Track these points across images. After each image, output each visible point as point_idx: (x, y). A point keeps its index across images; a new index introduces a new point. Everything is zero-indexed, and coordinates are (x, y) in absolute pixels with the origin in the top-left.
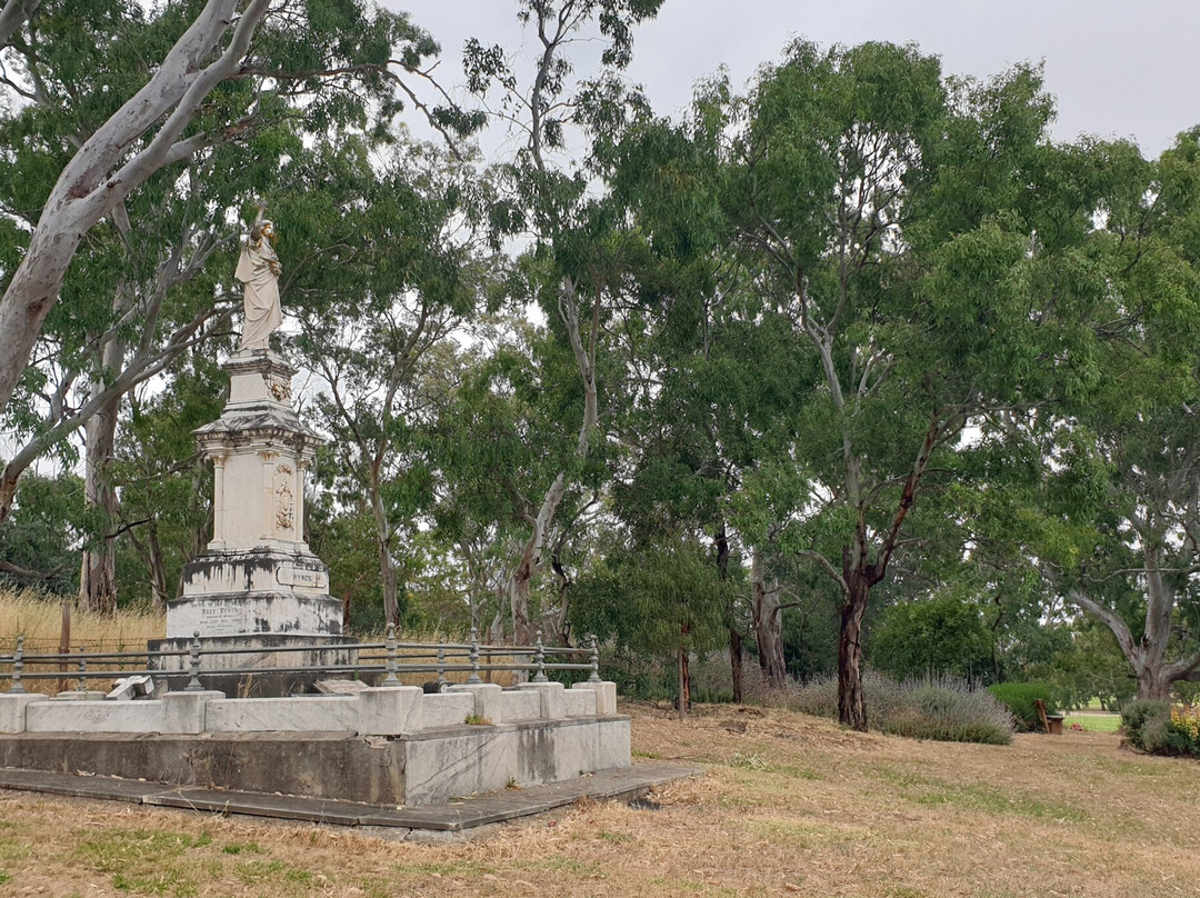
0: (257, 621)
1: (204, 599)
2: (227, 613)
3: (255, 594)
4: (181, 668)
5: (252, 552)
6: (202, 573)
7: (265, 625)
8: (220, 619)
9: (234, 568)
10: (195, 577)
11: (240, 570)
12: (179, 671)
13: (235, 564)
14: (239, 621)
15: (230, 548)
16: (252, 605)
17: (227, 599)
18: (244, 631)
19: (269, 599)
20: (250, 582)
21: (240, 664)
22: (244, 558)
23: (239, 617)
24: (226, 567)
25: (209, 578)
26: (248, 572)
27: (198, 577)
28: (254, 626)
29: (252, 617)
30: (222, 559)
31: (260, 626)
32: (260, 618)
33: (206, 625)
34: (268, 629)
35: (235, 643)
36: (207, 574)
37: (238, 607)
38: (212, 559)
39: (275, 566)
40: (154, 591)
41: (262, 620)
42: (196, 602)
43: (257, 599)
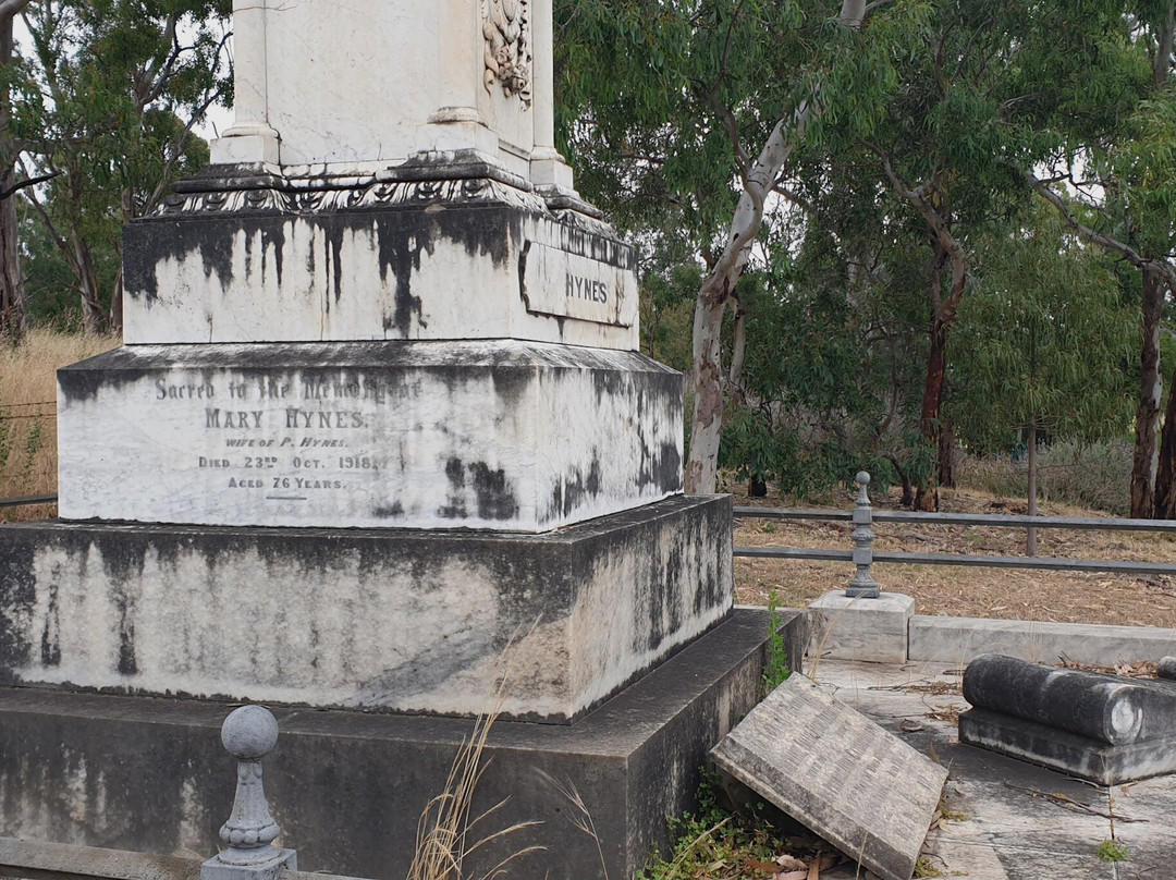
0: (454, 469)
1: (211, 364)
2: (316, 431)
3: (436, 354)
4: (127, 664)
5: (406, 174)
6: (195, 259)
7: (493, 488)
8: (284, 455)
9: (335, 239)
10: (166, 272)
11: (360, 249)
12: (115, 680)
13: (334, 225)
14: (375, 466)
15: (305, 157)
16: (431, 399)
17: (315, 366)
18: (396, 510)
19: (510, 377)
20: (407, 303)
21: (392, 661)
22: (370, 197)
23: (371, 451)
24: (300, 236)
25: (226, 276)
26: (398, 258)
27: (181, 275)
28: (440, 490)
29: (429, 451)
30: (273, 201)
31: (470, 494)
32: (469, 456)
33: (221, 478)
34: (507, 507)
35: (366, 566)
36: (219, 262)
37: (366, 406)
38: (235, 202)
39: (516, 233)
40: (84, 300)
41: (481, 469)
42: (176, 378)
43: (452, 373)
